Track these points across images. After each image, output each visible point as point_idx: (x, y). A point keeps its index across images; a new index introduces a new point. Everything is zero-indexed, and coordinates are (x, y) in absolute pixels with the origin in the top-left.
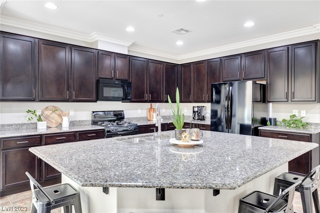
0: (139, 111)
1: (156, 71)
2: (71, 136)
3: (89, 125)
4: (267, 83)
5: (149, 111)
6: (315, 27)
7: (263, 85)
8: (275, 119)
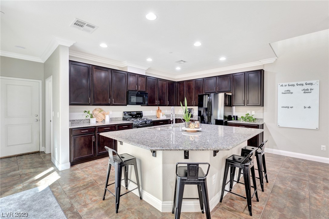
0: (152, 112)
1: (162, 86)
2: (113, 127)
3: (121, 120)
4: (232, 95)
5: (158, 112)
6: (260, 62)
7: (230, 95)
8: (237, 117)
